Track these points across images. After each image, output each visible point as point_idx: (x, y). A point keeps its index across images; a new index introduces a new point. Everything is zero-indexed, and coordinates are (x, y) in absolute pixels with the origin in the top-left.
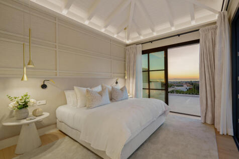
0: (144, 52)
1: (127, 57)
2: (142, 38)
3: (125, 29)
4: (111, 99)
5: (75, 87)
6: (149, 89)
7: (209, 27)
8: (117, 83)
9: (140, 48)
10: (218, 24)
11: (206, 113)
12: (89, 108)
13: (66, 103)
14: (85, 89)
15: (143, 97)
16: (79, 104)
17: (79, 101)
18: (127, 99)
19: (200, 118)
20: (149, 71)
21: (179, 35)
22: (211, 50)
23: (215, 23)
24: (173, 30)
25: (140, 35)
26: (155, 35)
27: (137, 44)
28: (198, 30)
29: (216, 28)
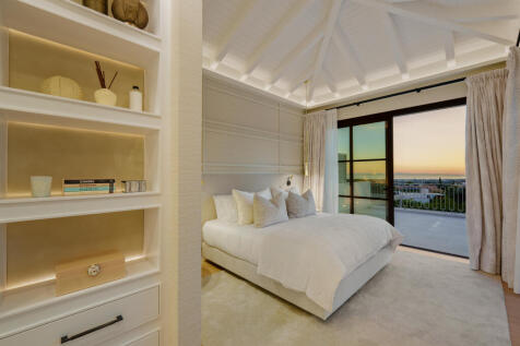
0: (341, 124)
1: (307, 133)
2: (338, 97)
3: (306, 82)
4: (289, 213)
5: (234, 191)
6: (352, 197)
7: (489, 73)
8: (289, 183)
9: (334, 117)
10: (510, 67)
11: (481, 251)
12: (258, 226)
13: (215, 217)
14: (252, 195)
15: (340, 212)
16: (241, 218)
17: (241, 214)
18: (314, 214)
19: (467, 262)
20: (352, 161)
21: (418, 90)
22: (494, 120)
23: (502, 64)
24: (406, 79)
25: (334, 90)
26: (366, 90)
27: (327, 108)
28: (463, 79)
29: (506, 74)
